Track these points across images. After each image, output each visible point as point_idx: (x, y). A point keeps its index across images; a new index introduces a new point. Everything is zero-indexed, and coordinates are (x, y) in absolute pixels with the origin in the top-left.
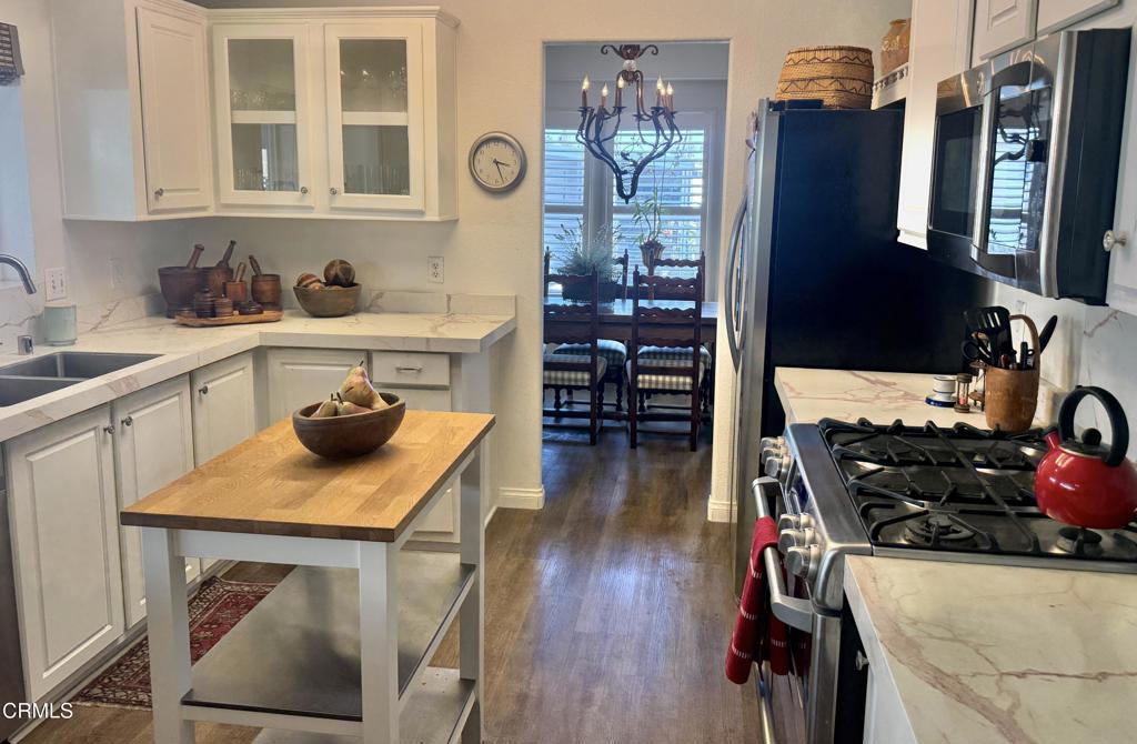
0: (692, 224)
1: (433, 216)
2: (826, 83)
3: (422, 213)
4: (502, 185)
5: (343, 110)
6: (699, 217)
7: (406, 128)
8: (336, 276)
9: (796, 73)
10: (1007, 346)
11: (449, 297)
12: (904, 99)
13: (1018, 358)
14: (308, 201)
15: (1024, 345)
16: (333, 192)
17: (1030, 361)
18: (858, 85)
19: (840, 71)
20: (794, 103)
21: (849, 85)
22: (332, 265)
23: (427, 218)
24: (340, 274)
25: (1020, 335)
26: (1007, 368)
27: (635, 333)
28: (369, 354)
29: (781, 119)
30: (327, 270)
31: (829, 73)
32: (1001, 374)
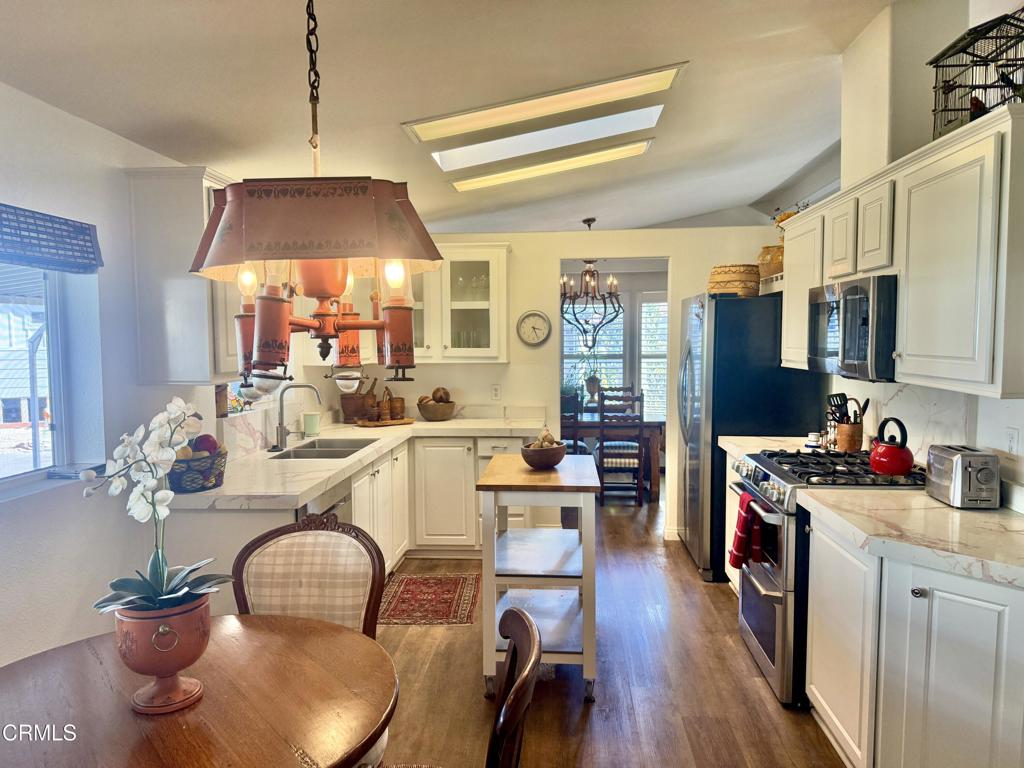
0: (618, 365)
1: (503, 360)
2: (737, 283)
3: (496, 358)
4: (536, 341)
5: (452, 300)
6: (621, 360)
7: (488, 310)
8: (441, 397)
9: (719, 278)
10: (846, 413)
11: (505, 408)
12: (782, 292)
13: (852, 419)
14: (430, 353)
15: (855, 412)
16: (446, 347)
17: (858, 420)
18: (753, 284)
19: (744, 277)
20: (722, 295)
21: (749, 284)
22: (438, 390)
23: (500, 361)
24: (443, 396)
25: (852, 408)
26: (847, 423)
27: (602, 432)
28: (475, 439)
29: (716, 303)
30: (434, 394)
31: (738, 279)
32: (845, 427)
